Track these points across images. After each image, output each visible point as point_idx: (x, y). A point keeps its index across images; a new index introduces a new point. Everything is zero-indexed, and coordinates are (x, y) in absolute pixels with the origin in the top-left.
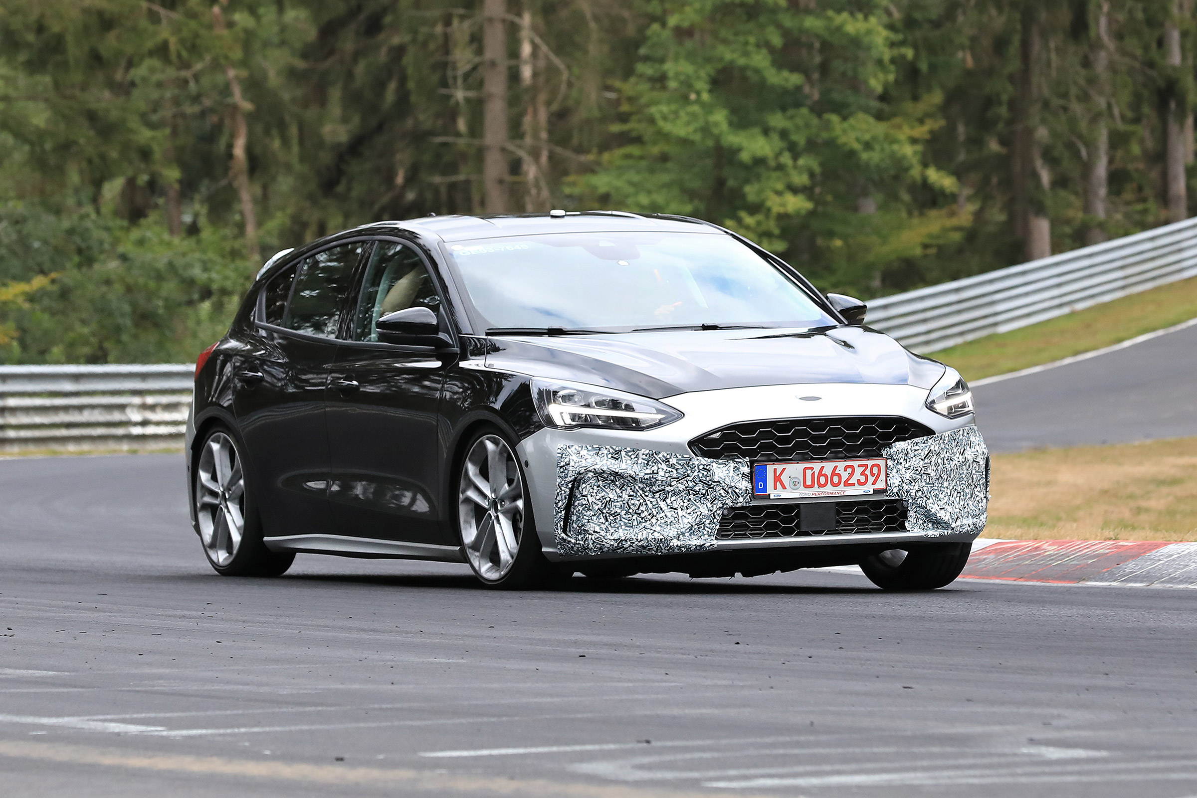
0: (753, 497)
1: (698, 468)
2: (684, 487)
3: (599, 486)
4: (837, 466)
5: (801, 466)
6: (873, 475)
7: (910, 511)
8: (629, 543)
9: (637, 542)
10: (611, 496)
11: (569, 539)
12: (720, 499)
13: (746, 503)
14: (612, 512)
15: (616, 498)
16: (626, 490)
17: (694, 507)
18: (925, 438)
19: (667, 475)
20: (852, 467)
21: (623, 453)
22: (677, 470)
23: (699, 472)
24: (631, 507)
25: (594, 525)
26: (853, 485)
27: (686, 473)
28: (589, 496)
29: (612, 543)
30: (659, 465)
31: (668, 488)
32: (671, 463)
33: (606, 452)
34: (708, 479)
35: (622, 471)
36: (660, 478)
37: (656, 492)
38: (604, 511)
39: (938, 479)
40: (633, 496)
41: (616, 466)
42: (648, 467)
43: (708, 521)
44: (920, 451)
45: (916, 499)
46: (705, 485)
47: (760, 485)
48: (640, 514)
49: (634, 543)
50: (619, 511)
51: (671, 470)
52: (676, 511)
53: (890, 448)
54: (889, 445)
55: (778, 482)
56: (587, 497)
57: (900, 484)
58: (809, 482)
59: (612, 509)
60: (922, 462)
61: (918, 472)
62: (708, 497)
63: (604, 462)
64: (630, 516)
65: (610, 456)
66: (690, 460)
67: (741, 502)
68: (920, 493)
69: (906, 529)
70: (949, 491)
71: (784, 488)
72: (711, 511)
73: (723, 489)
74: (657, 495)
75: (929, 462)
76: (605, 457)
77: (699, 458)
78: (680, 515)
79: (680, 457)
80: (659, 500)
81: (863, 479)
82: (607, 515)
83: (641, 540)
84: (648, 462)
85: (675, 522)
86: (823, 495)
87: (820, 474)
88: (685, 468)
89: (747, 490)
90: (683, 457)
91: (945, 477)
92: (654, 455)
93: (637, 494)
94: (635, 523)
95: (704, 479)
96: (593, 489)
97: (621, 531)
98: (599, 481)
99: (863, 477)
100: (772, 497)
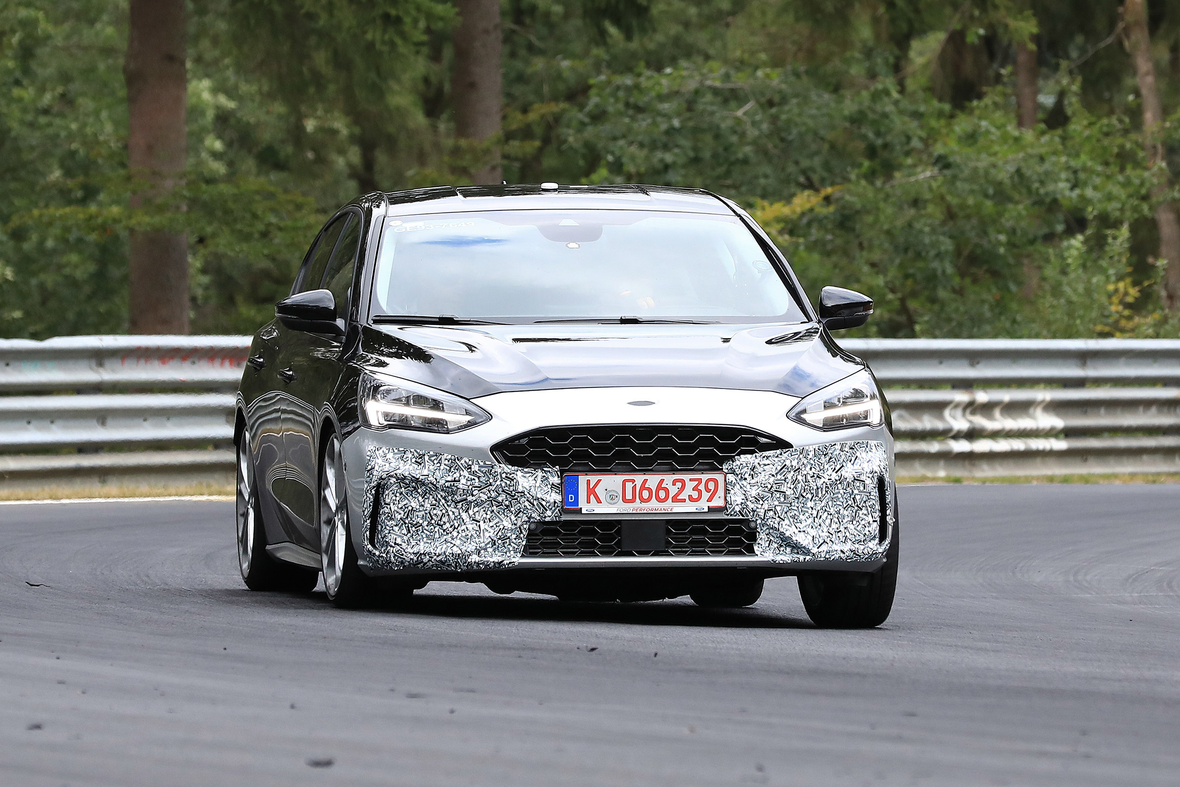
0: (563, 511)
1: (501, 476)
2: (486, 497)
3: (401, 493)
4: (664, 480)
5: (619, 479)
6: (708, 490)
7: (759, 533)
8: (428, 557)
9: (435, 557)
10: (413, 505)
11: (374, 551)
12: (525, 512)
13: (556, 517)
14: (415, 523)
15: (418, 507)
16: (429, 498)
17: (497, 520)
18: (778, 452)
19: (469, 483)
20: (683, 482)
21: (426, 458)
22: (479, 477)
23: (502, 480)
24: (433, 517)
25: (395, 536)
26: (684, 501)
27: (488, 482)
28: (392, 505)
29: (412, 557)
30: (461, 472)
31: (470, 498)
32: (473, 470)
33: (410, 455)
34: (511, 488)
35: (423, 477)
36: (461, 486)
37: (459, 502)
38: (407, 521)
39: (798, 498)
40: (435, 505)
41: (418, 472)
42: (450, 473)
43: (514, 536)
44: (771, 466)
45: (765, 520)
46: (508, 496)
47: (571, 498)
48: (442, 526)
49: (432, 557)
50: (421, 522)
51: (473, 477)
52: (478, 524)
53: (733, 462)
54: (732, 459)
55: (592, 495)
56: (389, 505)
57: (743, 501)
58: (629, 496)
59: (414, 519)
60: (773, 478)
61: (767, 489)
62: (512, 509)
63: (407, 467)
64: (432, 527)
65: (414, 460)
66: (492, 467)
67: (550, 516)
68: (771, 513)
69: (754, 553)
70: (815, 513)
71: (599, 501)
72: (515, 524)
73: (527, 500)
74: (459, 505)
75: (783, 478)
76: (409, 461)
77: (503, 465)
78: (482, 528)
79: (482, 464)
80: (461, 511)
81: (695, 495)
82: (410, 525)
83: (439, 555)
84: (450, 468)
85: (475, 535)
86: (645, 512)
87: (643, 487)
88: (487, 475)
89: (555, 502)
90: (485, 464)
91: (810, 496)
92: (457, 460)
93: (439, 504)
94: (437, 536)
95: (507, 488)
96: (396, 496)
97: (422, 543)
98: (401, 488)
99: (696, 493)
100: (584, 511)
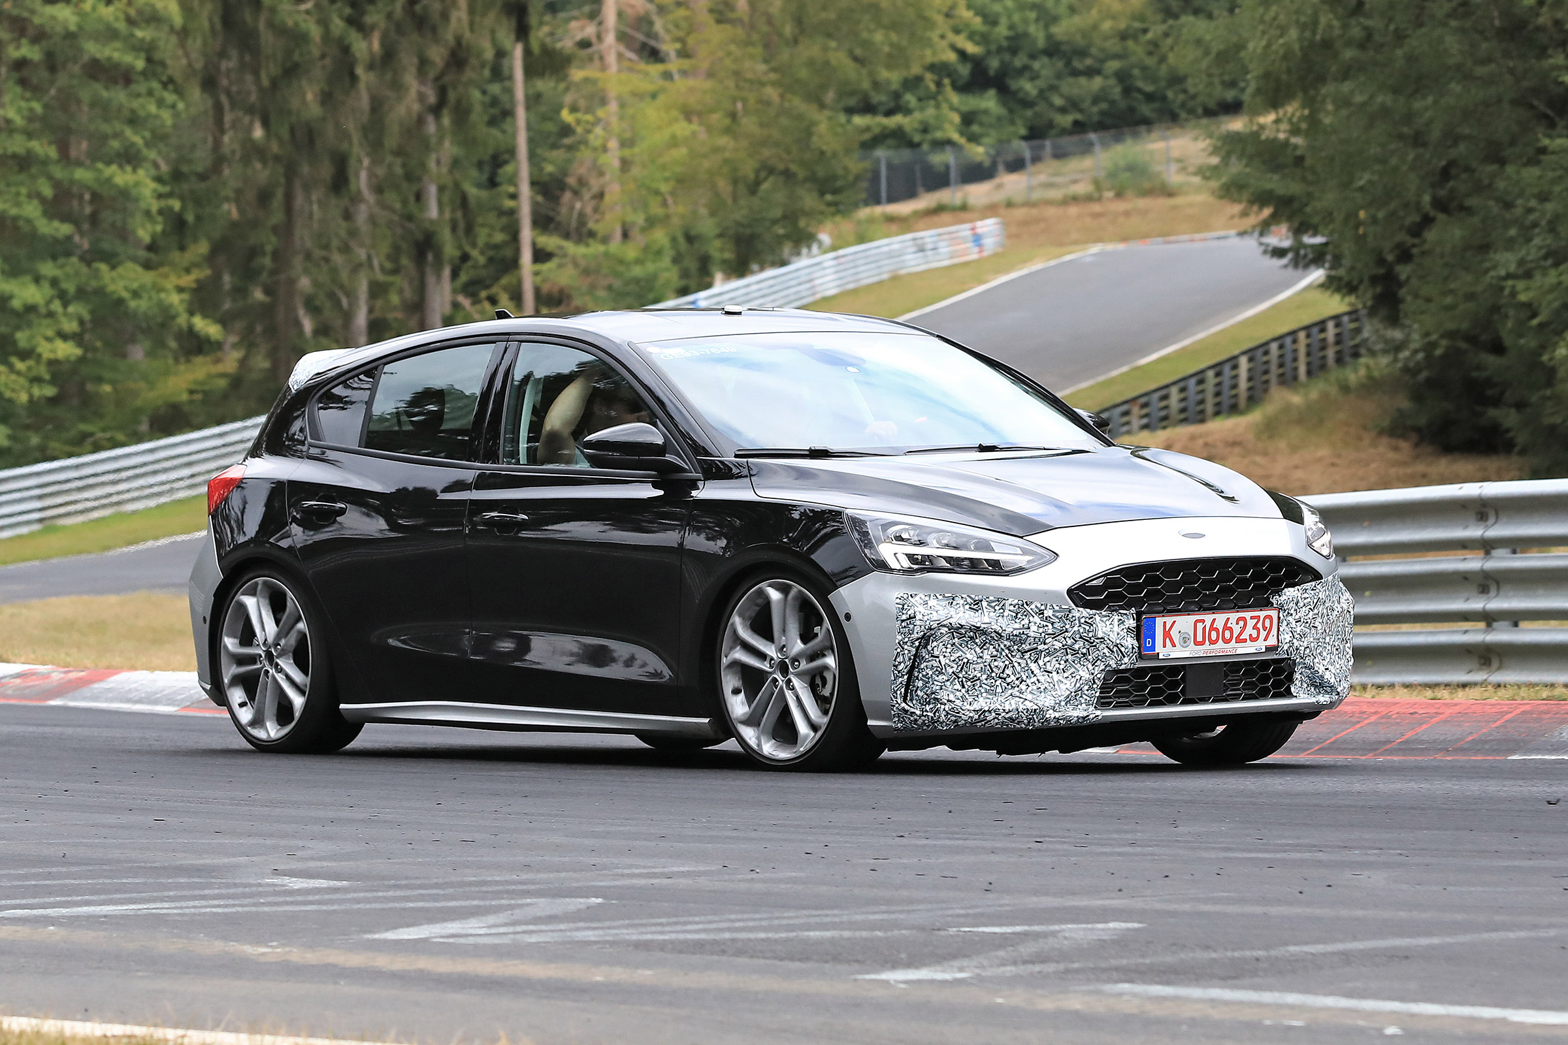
0: (1141, 657)
1: (1079, 621)
2: (1061, 645)
3: (954, 644)
4: (1230, 618)
5: (1192, 618)
6: (1265, 629)
7: (1297, 672)
8: (994, 714)
9: (1004, 714)
10: (969, 656)
11: (912, 710)
12: (1103, 660)
13: (1131, 664)
14: (971, 677)
15: (975, 659)
16: (988, 649)
17: (1073, 670)
18: (1314, 583)
19: (1041, 630)
20: (1244, 619)
21: (984, 604)
22: (1053, 624)
23: (1080, 626)
24: (994, 669)
25: (948, 693)
26: (1245, 641)
27: (1064, 628)
28: (941, 658)
29: (971, 715)
30: (1031, 618)
31: (1041, 647)
32: (1045, 615)
33: (962, 602)
34: (1090, 635)
35: (985, 626)
36: (1032, 634)
37: (1026, 652)
38: (961, 675)
39: (1322, 633)
40: (996, 656)
41: (976, 620)
42: (1017, 620)
43: (1087, 687)
44: (1309, 600)
45: (1304, 658)
46: (1086, 643)
47: (1148, 642)
48: (1005, 679)
49: (1000, 714)
50: (979, 675)
51: (1045, 624)
52: (1050, 675)
53: (1280, 596)
54: (1278, 592)
55: (1168, 638)
56: (938, 657)
57: (1291, 639)
58: (1200, 638)
59: (970, 673)
60: (1311, 612)
61: (1308, 625)
62: (1090, 657)
63: (961, 614)
64: (993, 681)
65: (967, 607)
66: (1070, 612)
67: (1125, 664)
68: (1308, 650)
69: (1291, 694)
71: (1174, 645)
72: (1093, 674)
73: (1106, 647)
74: (1027, 655)
75: (1317, 612)
76: (962, 608)
77: (1080, 609)
78: (1056, 679)
79: (1057, 608)
80: (1029, 662)
81: (1255, 634)
82: (964, 679)
84: (1017, 614)
85: (1049, 688)
86: (1214, 654)
87: (1212, 628)
88: (1063, 621)
89: (1133, 648)
90: (1061, 608)
92: (1025, 605)
93: (1001, 654)
94: (999, 690)
95: (1085, 635)
96: (947, 648)
97: (981, 699)
98: (954, 638)
99: (1255, 631)
100: (1161, 657)
